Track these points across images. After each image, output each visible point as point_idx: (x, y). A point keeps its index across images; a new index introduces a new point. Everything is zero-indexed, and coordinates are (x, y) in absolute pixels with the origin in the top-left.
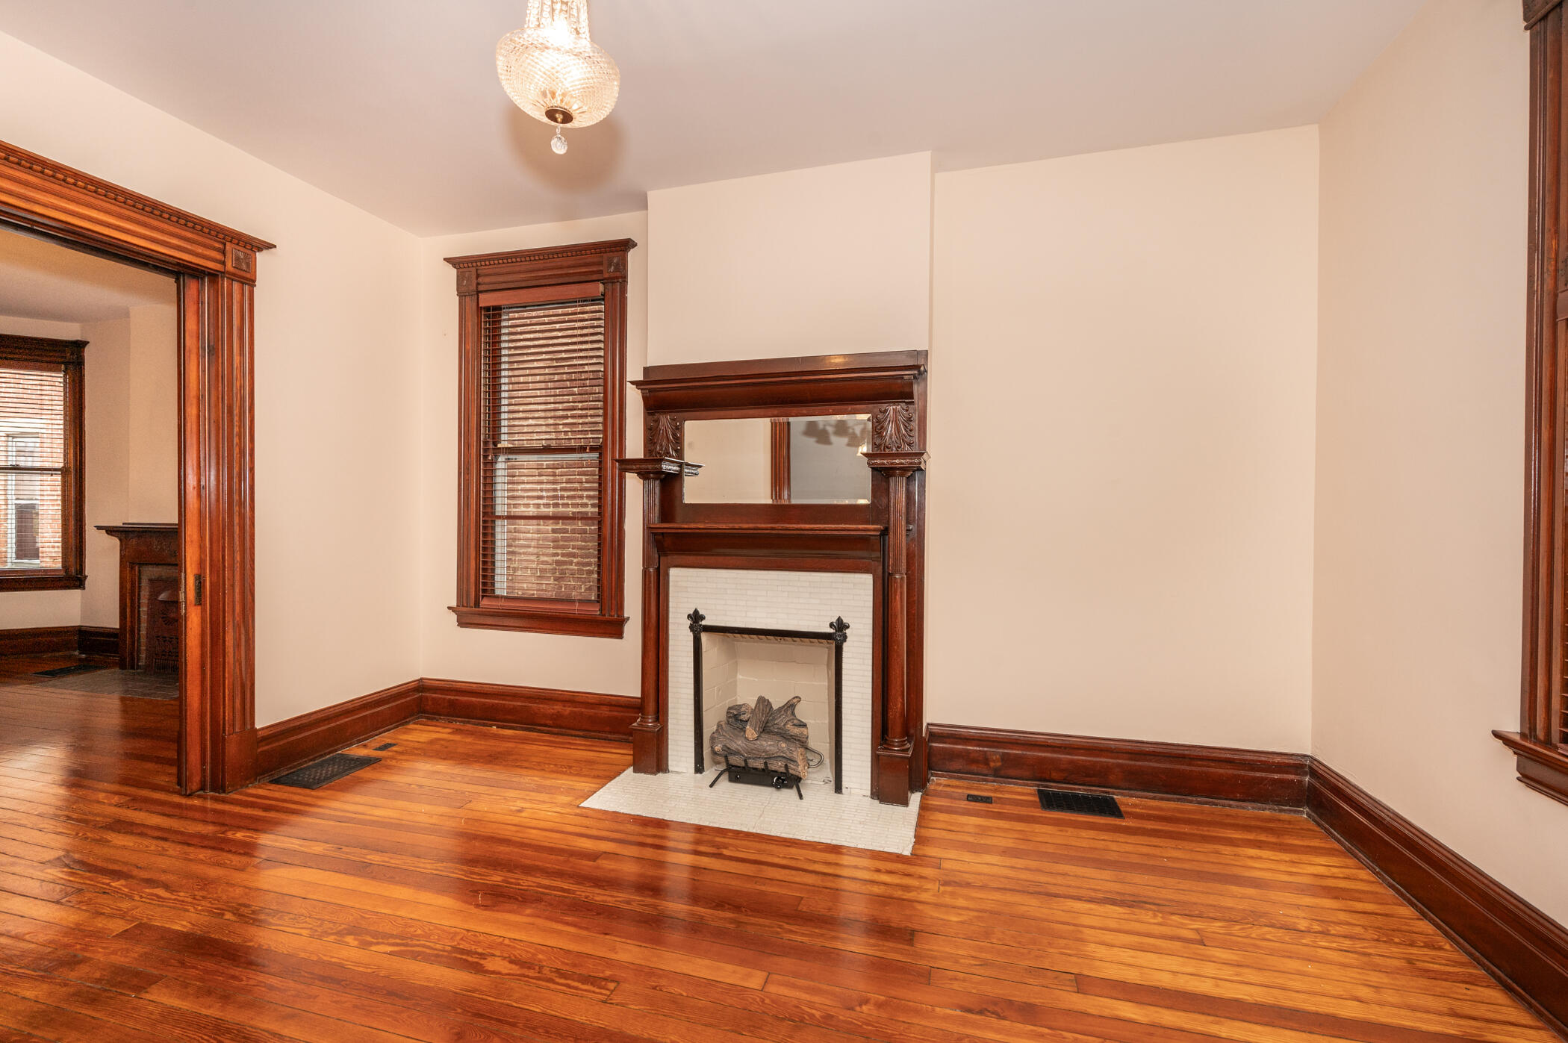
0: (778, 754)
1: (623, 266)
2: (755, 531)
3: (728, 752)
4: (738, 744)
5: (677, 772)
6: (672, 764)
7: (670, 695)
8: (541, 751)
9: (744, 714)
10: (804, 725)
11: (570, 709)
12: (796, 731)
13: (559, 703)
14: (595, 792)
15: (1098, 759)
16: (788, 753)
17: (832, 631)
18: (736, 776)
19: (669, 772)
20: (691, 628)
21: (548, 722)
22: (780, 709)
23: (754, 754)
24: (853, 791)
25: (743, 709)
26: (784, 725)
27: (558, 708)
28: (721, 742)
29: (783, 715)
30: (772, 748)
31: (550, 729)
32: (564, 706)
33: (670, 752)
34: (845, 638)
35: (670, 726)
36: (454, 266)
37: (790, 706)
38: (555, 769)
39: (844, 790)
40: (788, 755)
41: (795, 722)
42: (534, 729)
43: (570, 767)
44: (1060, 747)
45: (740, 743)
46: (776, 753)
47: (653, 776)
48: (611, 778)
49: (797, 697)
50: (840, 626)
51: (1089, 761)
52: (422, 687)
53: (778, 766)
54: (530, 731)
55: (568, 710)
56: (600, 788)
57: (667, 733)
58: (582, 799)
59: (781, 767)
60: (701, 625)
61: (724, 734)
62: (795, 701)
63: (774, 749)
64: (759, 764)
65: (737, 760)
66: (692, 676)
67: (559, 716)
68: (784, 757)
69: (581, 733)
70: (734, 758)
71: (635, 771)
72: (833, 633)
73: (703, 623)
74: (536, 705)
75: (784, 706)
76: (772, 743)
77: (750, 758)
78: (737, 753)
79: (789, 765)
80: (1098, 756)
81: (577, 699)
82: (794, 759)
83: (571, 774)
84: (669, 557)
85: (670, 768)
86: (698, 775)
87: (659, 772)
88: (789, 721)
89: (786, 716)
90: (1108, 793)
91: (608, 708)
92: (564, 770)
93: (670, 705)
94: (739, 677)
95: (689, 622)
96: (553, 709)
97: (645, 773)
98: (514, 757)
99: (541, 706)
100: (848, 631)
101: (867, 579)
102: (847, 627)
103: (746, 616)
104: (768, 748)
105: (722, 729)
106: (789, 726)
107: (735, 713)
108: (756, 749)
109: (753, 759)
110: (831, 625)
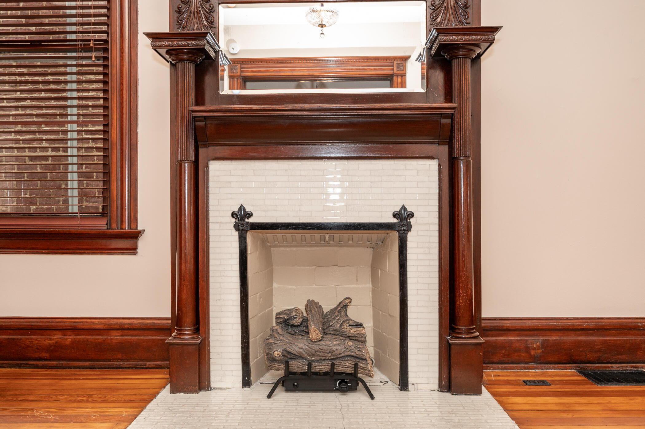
0: (346, 354)
3: (288, 356)
4: (300, 347)
5: (221, 389)
6: (215, 380)
7: (212, 303)
8: (44, 385)
9: (295, 318)
10: (361, 325)
11: (71, 337)
12: (353, 331)
13: (58, 332)
14: (137, 415)
16: (356, 351)
17: (395, 221)
18: (294, 385)
19: (211, 389)
20: (236, 227)
21: (44, 355)
22: (333, 311)
23: (319, 356)
24: (420, 387)
25: (294, 313)
26: (340, 326)
27: (57, 337)
28: (280, 347)
29: (337, 316)
30: (339, 348)
31: (47, 362)
32: (64, 335)
33: (212, 367)
34: (409, 227)
35: (212, 338)
37: (343, 306)
38: (72, 398)
39: (410, 387)
40: (357, 353)
41: (351, 322)
42: (27, 364)
43: (91, 396)
44: (593, 330)
45: (301, 345)
46: (344, 352)
47: (195, 395)
48: (149, 400)
49: (348, 298)
50: (404, 215)
51: (620, 340)
53: (345, 366)
54: (20, 367)
55: (69, 339)
56: (142, 410)
57: (209, 346)
58: (126, 424)
59: (348, 367)
60: (248, 223)
61: (281, 338)
62: (347, 301)
63: (341, 348)
64: (324, 367)
65: (297, 366)
67: (58, 347)
68: (353, 356)
69: (87, 364)
70: (296, 363)
71: (173, 391)
72: (397, 223)
73: (251, 220)
74: (27, 337)
75: (336, 308)
76: (338, 342)
77: (314, 361)
78: (299, 356)
79: (359, 364)
80: (626, 335)
81: (80, 326)
82: (364, 358)
83: (93, 401)
84: (210, 148)
85: (213, 385)
86: (247, 389)
87: (201, 391)
88: (344, 322)
89: (341, 317)
90: (637, 367)
91: (120, 333)
92: (84, 398)
93: (212, 314)
94: (275, 285)
95: (234, 220)
96: (51, 339)
97: (185, 392)
98: (11, 393)
99: (33, 337)
100: (412, 220)
101: (432, 165)
102: (412, 215)
103: (300, 210)
104: (334, 348)
105: (278, 333)
106: (345, 327)
107: (286, 318)
108: (321, 350)
109: (318, 361)
110: (395, 215)
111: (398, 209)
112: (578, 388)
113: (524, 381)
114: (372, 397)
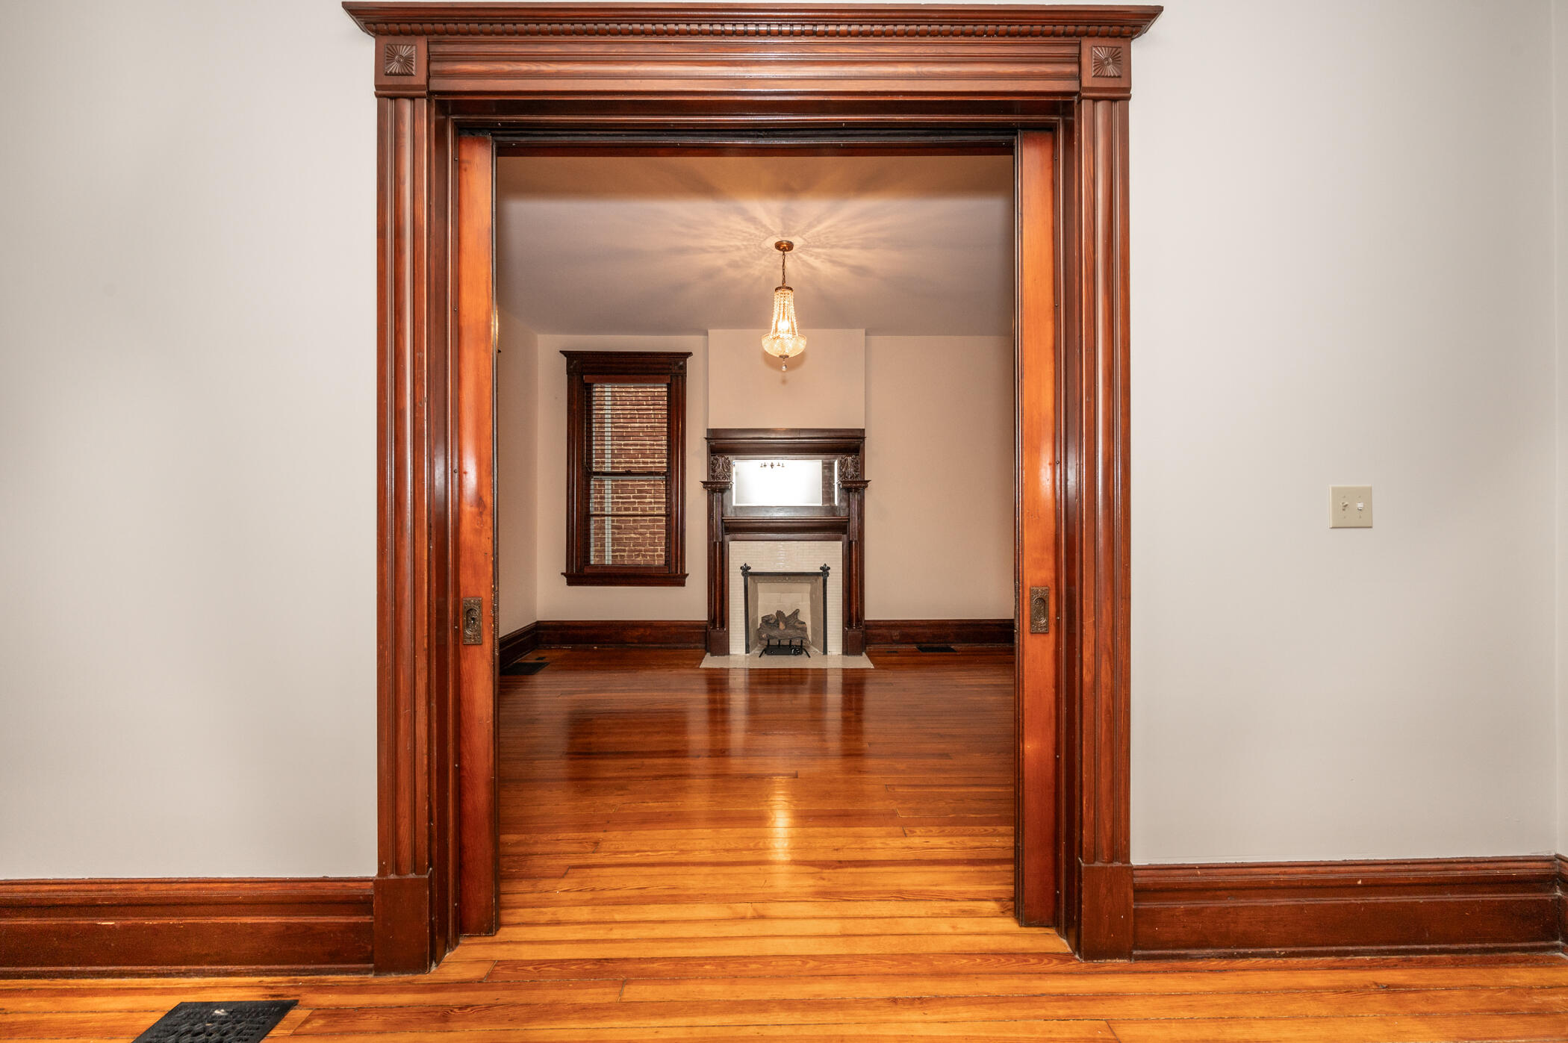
1: (683, 368)
3: (769, 638)
4: (774, 633)
5: (735, 652)
6: (732, 650)
7: (731, 612)
9: (771, 619)
12: (800, 626)
17: (821, 571)
19: (730, 655)
20: (743, 574)
21: (634, 641)
22: (790, 616)
23: (784, 638)
24: (833, 650)
25: (770, 617)
26: (794, 623)
29: (792, 618)
30: (793, 633)
33: (731, 644)
34: (828, 574)
35: (731, 629)
36: (565, 356)
37: (796, 613)
39: (828, 653)
40: (802, 636)
41: (800, 621)
42: (624, 646)
44: (926, 626)
45: (776, 632)
46: (796, 635)
47: (722, 655)
49: (798, 608)
50: (825, 568)
51: (940, 632)
52: (539, 626)
53: (797, 643)
55: (648, 632)
57: (729, 633)
60: (748, 572)
61: (765, 629)
62: (798, 610)
64: (786, 643)
65: (773, 643)
66: (743, 600)
67: (642, 636)
68: (801, 638)
70: (772, 641)
71: (712, 655)
73: (750, 571)
74: (625, 631)
75: (793, 613)
76: (793, 631)
77: (781, 640)
78: (773, 638)
79: (804, 641)
82: (806, 639)
84: (730, 536)
85: (731, 653)
86: (747, 655)
87: (725, 655)
88: (796, 621)
89: (794, 619)
90: (948, 645)
93: (731, 617)
95: (742, 571)
97: (716, 654)
99: (630, 631)
100: (829, 571)
101: (840, 544)
102: (829, 568)
104: (791, 634)
105: (765, 626)
106: (796, 623)
107: (768, 619)
108: (785, 635)
109: (783, 640)
110: (821, 569)
111: (823, 566)
113: (883, 651)
114: (809, 657)
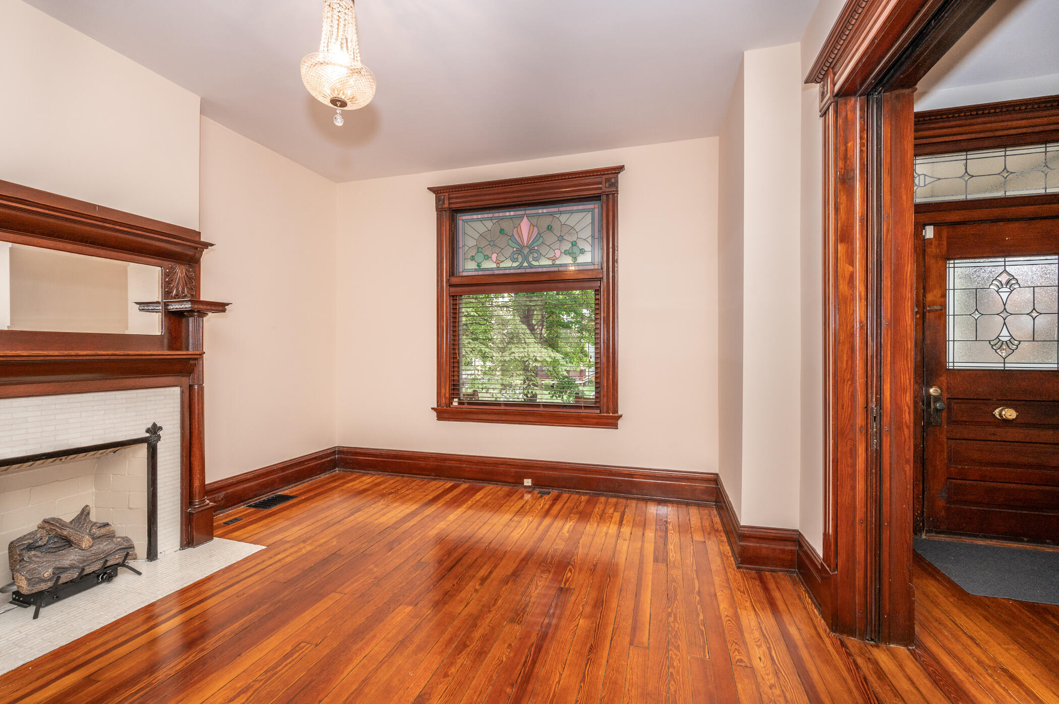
0: (117, 548)
2: (96, 357)
3: (59, 573)
9: (41, 539)
10: (107, 524)
12: (104, 531)
15: (268, 478)
16: (125, 543)
17: (148, 435)
22: (77, 521)
23: (91, 560)
24: (166, 552)
26: (90, 531)
28: (49, 567)
29: (84, 524)
30: (109, 546)
34: (159, 437)
37: (87, 514)
41: (98, 525)
46: (115, 548)
49: (87, 507)
50: (155, 430)
51: (266, 480)
53: (115, 559)
59: (118, 558)
63: (111, 546)
64: (96, 567)
65: (68, 576)
70: (66, 574)
72: (149, 437)
75: (79, 517)
76: (107, 543)
77: (85, 566)
79: (129, 552)
88: (92, 526)
89: (86, 523)
100: (161, 433)
101: (177, 390)
102: (161, 428)
103: (55, 440)
104: (106, 548)
105: (38, 557)
106: (94, 530)
107: (31, 541)
108: (95, 554)
109: (88, 565)
110: (148, 431)
111: (150, 426)
112: (254, 518)
113: (224, 523)
114: (139, 573)
